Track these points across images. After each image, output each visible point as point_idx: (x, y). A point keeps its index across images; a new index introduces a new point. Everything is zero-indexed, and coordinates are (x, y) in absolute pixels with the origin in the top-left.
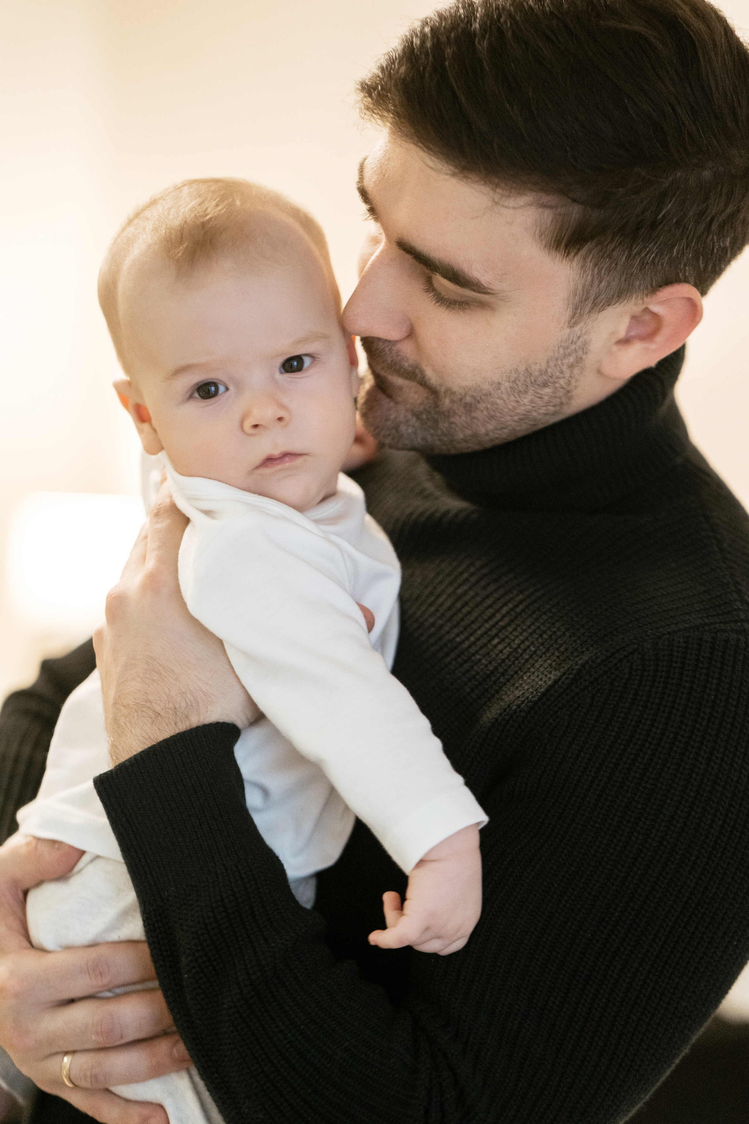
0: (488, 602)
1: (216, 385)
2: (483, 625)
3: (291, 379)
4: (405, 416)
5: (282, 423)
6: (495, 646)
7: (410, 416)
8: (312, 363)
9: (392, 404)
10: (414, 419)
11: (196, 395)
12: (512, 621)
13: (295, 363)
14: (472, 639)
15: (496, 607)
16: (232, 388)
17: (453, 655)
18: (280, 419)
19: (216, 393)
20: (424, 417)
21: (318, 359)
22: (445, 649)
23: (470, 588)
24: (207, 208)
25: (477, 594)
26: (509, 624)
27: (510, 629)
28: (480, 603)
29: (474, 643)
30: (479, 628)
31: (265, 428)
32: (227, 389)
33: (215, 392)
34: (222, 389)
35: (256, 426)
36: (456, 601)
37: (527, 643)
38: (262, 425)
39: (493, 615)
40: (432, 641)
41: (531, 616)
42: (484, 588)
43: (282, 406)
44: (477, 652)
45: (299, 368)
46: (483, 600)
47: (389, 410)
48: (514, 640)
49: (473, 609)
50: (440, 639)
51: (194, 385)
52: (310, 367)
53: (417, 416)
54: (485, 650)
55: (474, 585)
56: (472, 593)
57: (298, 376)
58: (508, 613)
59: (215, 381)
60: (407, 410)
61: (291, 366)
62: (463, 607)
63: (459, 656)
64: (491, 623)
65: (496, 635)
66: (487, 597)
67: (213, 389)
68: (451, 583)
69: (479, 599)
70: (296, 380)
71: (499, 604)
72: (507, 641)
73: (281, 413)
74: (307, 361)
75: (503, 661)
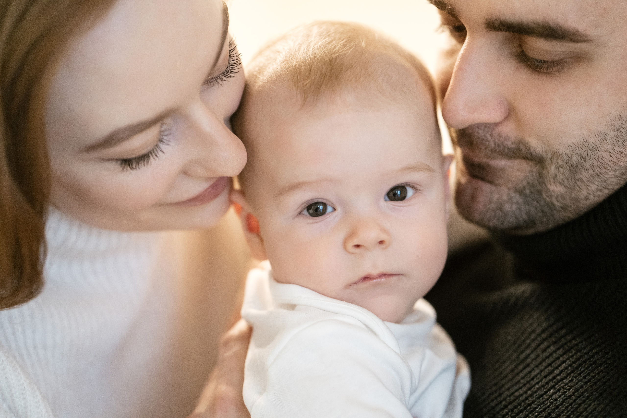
0: (548, 361)
1: (325, 205)
2: (541, 380)
3: (393, 206)
4: (508, 195)
5: (383, 246)
6: (551, 396)
7: (512, 194)
8: (414, 194)
9: (493, 188)
10: (517, 196)
11: (305, 212)
12: (568, 374)
13: (399, 192)
14: (529, 392)
15: (555, 365)
16: (339, 209)
17: (510, 407)
18: (381, 242)
19: (324, 213)
20: (528, 191)
21: (420, 191)
22: (504, 403)
23: (532, 352)
24: (335, 47)
25: (538, 356)
26: (566, 377)
27: (566, 381)
28: (540, 363)
29: (531, 395)
30: (538, 383)
31: (367, 249)
32: (334, 209)
33: (323, 210)
34: (329, 209)
35: (358, 246)
36: (519, 364)
37: (581, 390)
38: (363, 246)
39: (552, 371)
40: (492, 397)
41: (587, 368)
42: (545, 350)
43: (384, 230)
44: (533, 402)
45: (403, 198)
46: (544, 360)
47: (491, 193)
48: (569, 390)
49: (533, 369)
50: (500, 395)
51: (304, 203)
52: (412, 197)
53: (520, 192)
54: (541, 400)
55: (535, 349)
56: (533, 356)
57: (399, 205)
58: (566, 368)
59: (324, 201)
60: (509, 189)
61: (395, 194)
62: (524, 368)
63: (516, 407)
64: (550, 377)
65: (553, 387)
66: (547, 357)
67: (321, 208)
68: (515, 351)
69: (539, 360)
70: (399, 208)
71: (558, 362)
72: (562, 391)
73: (383, 237)
74: (410, 192)
75: (557, 407)
